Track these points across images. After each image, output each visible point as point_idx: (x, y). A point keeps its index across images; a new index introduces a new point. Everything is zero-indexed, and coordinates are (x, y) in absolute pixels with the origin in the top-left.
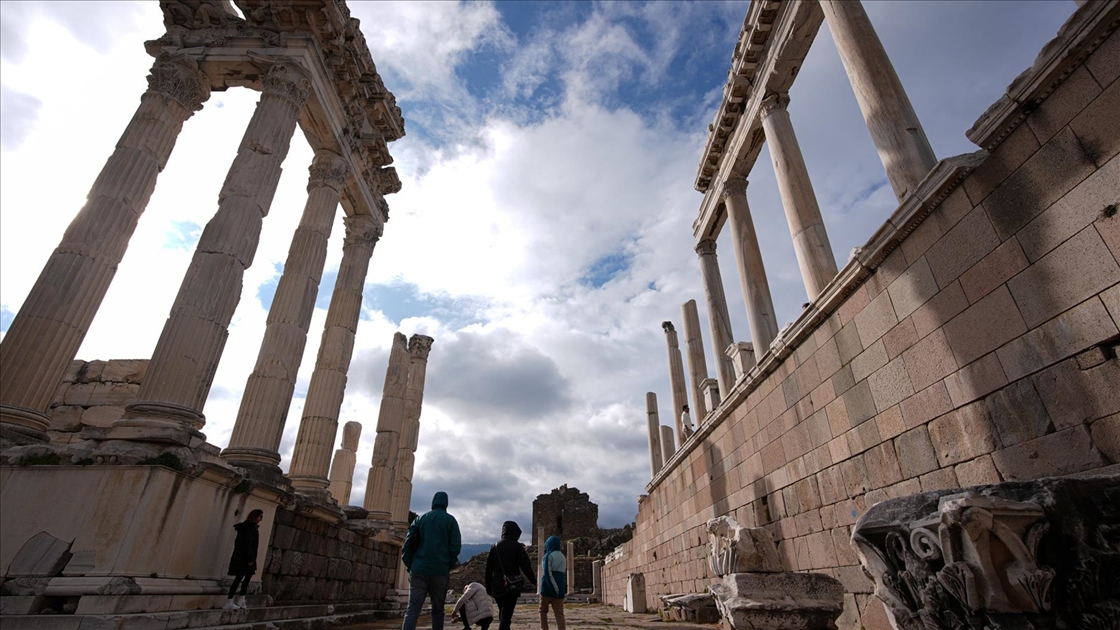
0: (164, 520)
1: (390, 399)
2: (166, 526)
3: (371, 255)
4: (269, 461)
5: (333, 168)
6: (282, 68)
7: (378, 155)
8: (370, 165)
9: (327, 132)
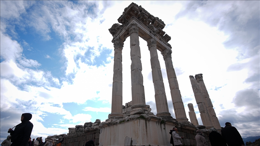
0: (147, 131)
1: (196, 94)
2: (148, 133)
3: (171, 58)
4: (168, 115)
5: (152, 42)
6: (131, 27)
7: (161, 33)
8: (160, 37)
9: (147, 35)
